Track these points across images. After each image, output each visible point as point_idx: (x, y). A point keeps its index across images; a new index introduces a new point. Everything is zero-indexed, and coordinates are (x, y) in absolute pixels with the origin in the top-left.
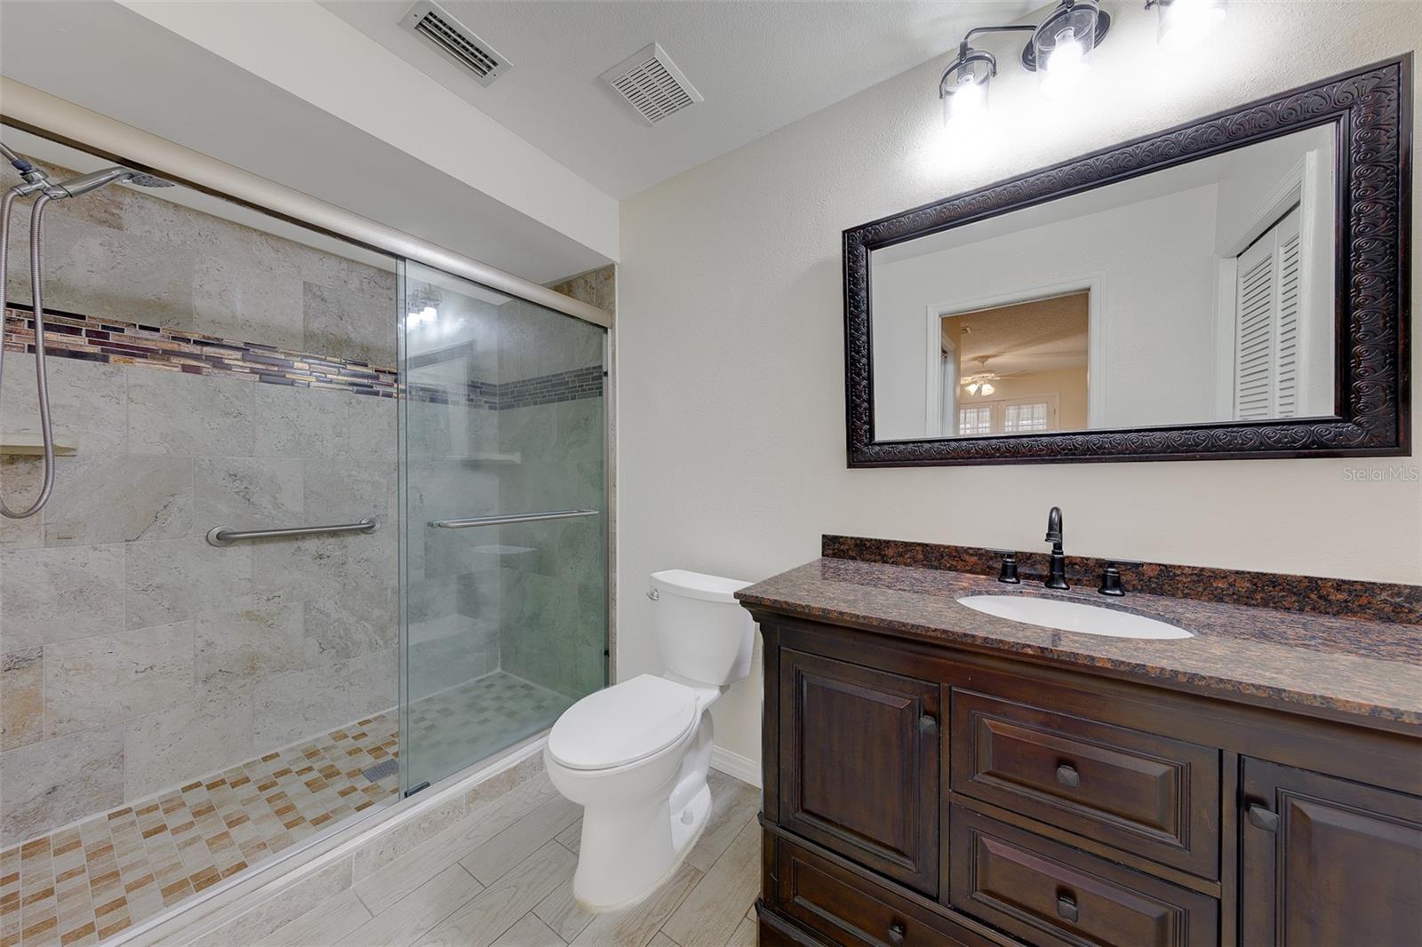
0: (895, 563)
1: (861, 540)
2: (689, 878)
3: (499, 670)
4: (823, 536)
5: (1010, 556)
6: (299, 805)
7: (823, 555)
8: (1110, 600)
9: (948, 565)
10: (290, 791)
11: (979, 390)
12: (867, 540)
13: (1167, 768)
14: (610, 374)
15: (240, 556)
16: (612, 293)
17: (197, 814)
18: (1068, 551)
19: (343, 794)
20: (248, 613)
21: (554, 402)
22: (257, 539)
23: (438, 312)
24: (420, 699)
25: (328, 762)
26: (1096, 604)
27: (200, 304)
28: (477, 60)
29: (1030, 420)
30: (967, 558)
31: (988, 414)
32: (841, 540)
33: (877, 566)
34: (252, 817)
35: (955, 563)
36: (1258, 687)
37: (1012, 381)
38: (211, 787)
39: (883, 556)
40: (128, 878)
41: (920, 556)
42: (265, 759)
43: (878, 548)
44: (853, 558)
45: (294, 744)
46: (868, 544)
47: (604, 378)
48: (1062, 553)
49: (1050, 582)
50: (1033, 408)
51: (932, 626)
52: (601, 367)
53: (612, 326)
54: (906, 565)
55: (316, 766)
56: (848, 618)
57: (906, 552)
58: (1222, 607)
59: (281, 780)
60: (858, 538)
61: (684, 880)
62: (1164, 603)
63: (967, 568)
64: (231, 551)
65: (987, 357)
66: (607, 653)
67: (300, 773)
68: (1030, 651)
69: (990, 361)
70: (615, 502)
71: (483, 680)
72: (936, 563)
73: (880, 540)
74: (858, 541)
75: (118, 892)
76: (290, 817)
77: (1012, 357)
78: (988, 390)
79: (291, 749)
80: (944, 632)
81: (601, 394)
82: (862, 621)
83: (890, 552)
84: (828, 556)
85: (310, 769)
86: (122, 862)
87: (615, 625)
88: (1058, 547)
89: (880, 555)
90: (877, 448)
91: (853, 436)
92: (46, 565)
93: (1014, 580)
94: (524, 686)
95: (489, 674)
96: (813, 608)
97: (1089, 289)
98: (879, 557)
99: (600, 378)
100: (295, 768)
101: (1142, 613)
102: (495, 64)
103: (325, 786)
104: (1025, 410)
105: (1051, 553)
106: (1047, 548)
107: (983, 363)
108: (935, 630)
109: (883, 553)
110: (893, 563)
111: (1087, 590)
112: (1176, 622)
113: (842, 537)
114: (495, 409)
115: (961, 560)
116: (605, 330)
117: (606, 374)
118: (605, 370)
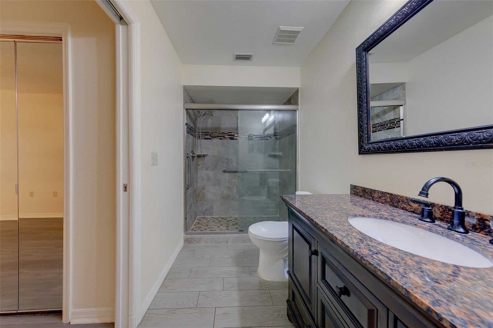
3: (278, 216)
4: (351, 185)
6: (230, 227)
9: (402, 207)
10: (230, 224)
15: (227, 174)
16: (298, 98)
17: (219, 222)
19: (236, 228)
20: (228, 187)
21: (288, 136)
22: (229, 172)
23: (269, 115)
24: (258, 216)
25: (237, 222)
27: (222, 126)
28: (247, 58)
32: (357, 187)
34: (224, 225)
35: (405, 206)
38: (222, 218)
39: (373, 197)
40: (209, 227)
41: (389, 200)
42: (230, 217)
43: (371, 193)
44: (361, 196)
45: (234, 216)
46: (367, 191)
47: (296, 127)
48: (462, 209)
52: (295, 124)
53: (298, 109)
54: (382, 203)
55: (235, 221)
57: (382, 197)
59: (230, 222)
64: (226, 174)
67: (233, 222)
71: (273, 217)
72: (396, 204)
74: (363, 189)
75: (207, 228)
76: (227, 228)
79: (234, 217)
81: (295, 132)
83: (376, 195)
84: (352, 194)
85: (234, 222)
86: (209, 224)
89: (371, 196)
92: (205, 173)
95: (276, 216)
98: (371, 198)
100: (233, 221)
102: (251, 56)
103: (234, 225)
109: (372, 195)
110: (377, 201)
113: (357, 186)
114: (278, 139)
115: (409, 205)
116: (296, 111)
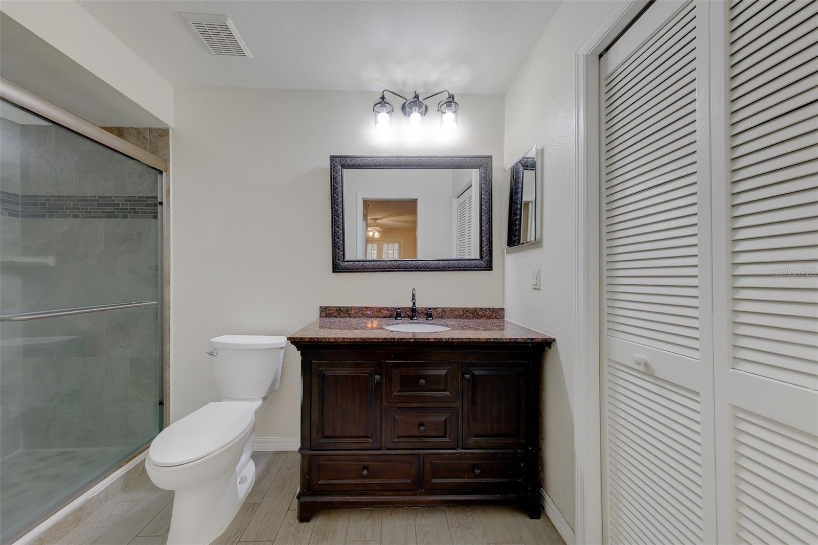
0: (355, 317)
1: (339, 307)
2: (251, 509)
3: (20, 450)
4: (320, 307)
5: (399, 309)
7: (320, 316)
8: (429, 322)
9: (376, 315)
11: (374, 234)
12: (342, 307)
13: (446, 371)
14: (165, 203)
16: (167, 147)
18: (417, 305)
21: (103, 218)
26: (426, 324)
29: (391, 253)
30: (383, 311)
31: (376, 246)
33: (348, 319)
35: (379, 314)
36: (466, 339)
37: (387, 232)
41: (365, 313)
43: (347, 311)
44: (335, 317)
47: (159, 206)
48: (415, 306)
49: (412, 318)
50: (393, 245)
51: (380, 337)
52: (156, 198)
53: (167, 170)
54: (360, 317)
56: (347, 340)
57: (359, 311)
58: (457, 320)
60: (337, 307)
61: (248, 511)
62: (443, 321)
63: (384, 316)
65: (376, 219)
66: (161, 403)
68: (412, 340)
69: (378, 221)
70: (169, 294)
73: (348, 307)
77: (387, 221)
78: (377, 235)
80: (385, 339)
81: (156, 217)
82: (352, 340)
83: (353, 312)
84: (323, 317)
87: (169, 381)
88: (414, 304)
89: (348, 314)
90: (346, 263)
91: (335, 257)
93: (400, 318)
94: (62, 453)
95: (8, 457)
96: (330, 338)
97: (417, 199)
99: (156, 205)
101: (438, 325)
104: (391, 245)
105: (412, 307)
106: (411, 305)
107: (375, 221)
108: (382, 338)
111: (423, 319)
112: (447, 326)
113: (329, 307)
114: (17, 216)
115: (381, 312)
116: (161, 172)
117: (161, 203)
118: (159, 200)
